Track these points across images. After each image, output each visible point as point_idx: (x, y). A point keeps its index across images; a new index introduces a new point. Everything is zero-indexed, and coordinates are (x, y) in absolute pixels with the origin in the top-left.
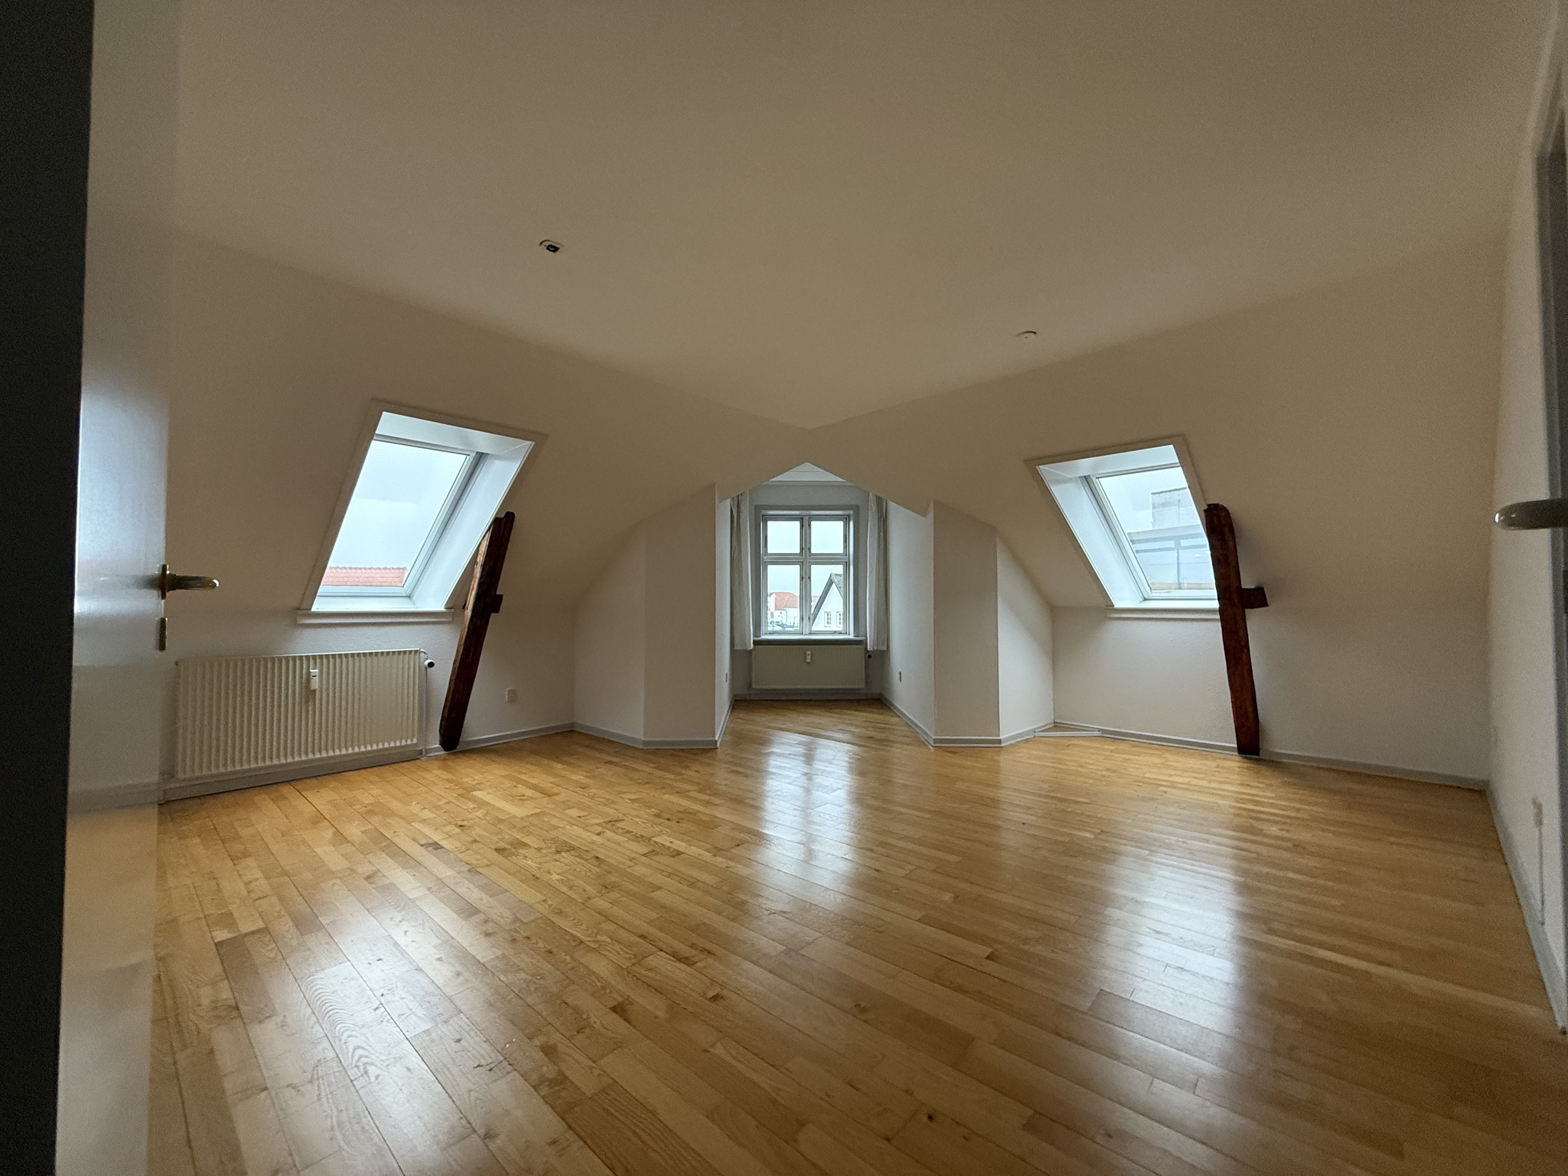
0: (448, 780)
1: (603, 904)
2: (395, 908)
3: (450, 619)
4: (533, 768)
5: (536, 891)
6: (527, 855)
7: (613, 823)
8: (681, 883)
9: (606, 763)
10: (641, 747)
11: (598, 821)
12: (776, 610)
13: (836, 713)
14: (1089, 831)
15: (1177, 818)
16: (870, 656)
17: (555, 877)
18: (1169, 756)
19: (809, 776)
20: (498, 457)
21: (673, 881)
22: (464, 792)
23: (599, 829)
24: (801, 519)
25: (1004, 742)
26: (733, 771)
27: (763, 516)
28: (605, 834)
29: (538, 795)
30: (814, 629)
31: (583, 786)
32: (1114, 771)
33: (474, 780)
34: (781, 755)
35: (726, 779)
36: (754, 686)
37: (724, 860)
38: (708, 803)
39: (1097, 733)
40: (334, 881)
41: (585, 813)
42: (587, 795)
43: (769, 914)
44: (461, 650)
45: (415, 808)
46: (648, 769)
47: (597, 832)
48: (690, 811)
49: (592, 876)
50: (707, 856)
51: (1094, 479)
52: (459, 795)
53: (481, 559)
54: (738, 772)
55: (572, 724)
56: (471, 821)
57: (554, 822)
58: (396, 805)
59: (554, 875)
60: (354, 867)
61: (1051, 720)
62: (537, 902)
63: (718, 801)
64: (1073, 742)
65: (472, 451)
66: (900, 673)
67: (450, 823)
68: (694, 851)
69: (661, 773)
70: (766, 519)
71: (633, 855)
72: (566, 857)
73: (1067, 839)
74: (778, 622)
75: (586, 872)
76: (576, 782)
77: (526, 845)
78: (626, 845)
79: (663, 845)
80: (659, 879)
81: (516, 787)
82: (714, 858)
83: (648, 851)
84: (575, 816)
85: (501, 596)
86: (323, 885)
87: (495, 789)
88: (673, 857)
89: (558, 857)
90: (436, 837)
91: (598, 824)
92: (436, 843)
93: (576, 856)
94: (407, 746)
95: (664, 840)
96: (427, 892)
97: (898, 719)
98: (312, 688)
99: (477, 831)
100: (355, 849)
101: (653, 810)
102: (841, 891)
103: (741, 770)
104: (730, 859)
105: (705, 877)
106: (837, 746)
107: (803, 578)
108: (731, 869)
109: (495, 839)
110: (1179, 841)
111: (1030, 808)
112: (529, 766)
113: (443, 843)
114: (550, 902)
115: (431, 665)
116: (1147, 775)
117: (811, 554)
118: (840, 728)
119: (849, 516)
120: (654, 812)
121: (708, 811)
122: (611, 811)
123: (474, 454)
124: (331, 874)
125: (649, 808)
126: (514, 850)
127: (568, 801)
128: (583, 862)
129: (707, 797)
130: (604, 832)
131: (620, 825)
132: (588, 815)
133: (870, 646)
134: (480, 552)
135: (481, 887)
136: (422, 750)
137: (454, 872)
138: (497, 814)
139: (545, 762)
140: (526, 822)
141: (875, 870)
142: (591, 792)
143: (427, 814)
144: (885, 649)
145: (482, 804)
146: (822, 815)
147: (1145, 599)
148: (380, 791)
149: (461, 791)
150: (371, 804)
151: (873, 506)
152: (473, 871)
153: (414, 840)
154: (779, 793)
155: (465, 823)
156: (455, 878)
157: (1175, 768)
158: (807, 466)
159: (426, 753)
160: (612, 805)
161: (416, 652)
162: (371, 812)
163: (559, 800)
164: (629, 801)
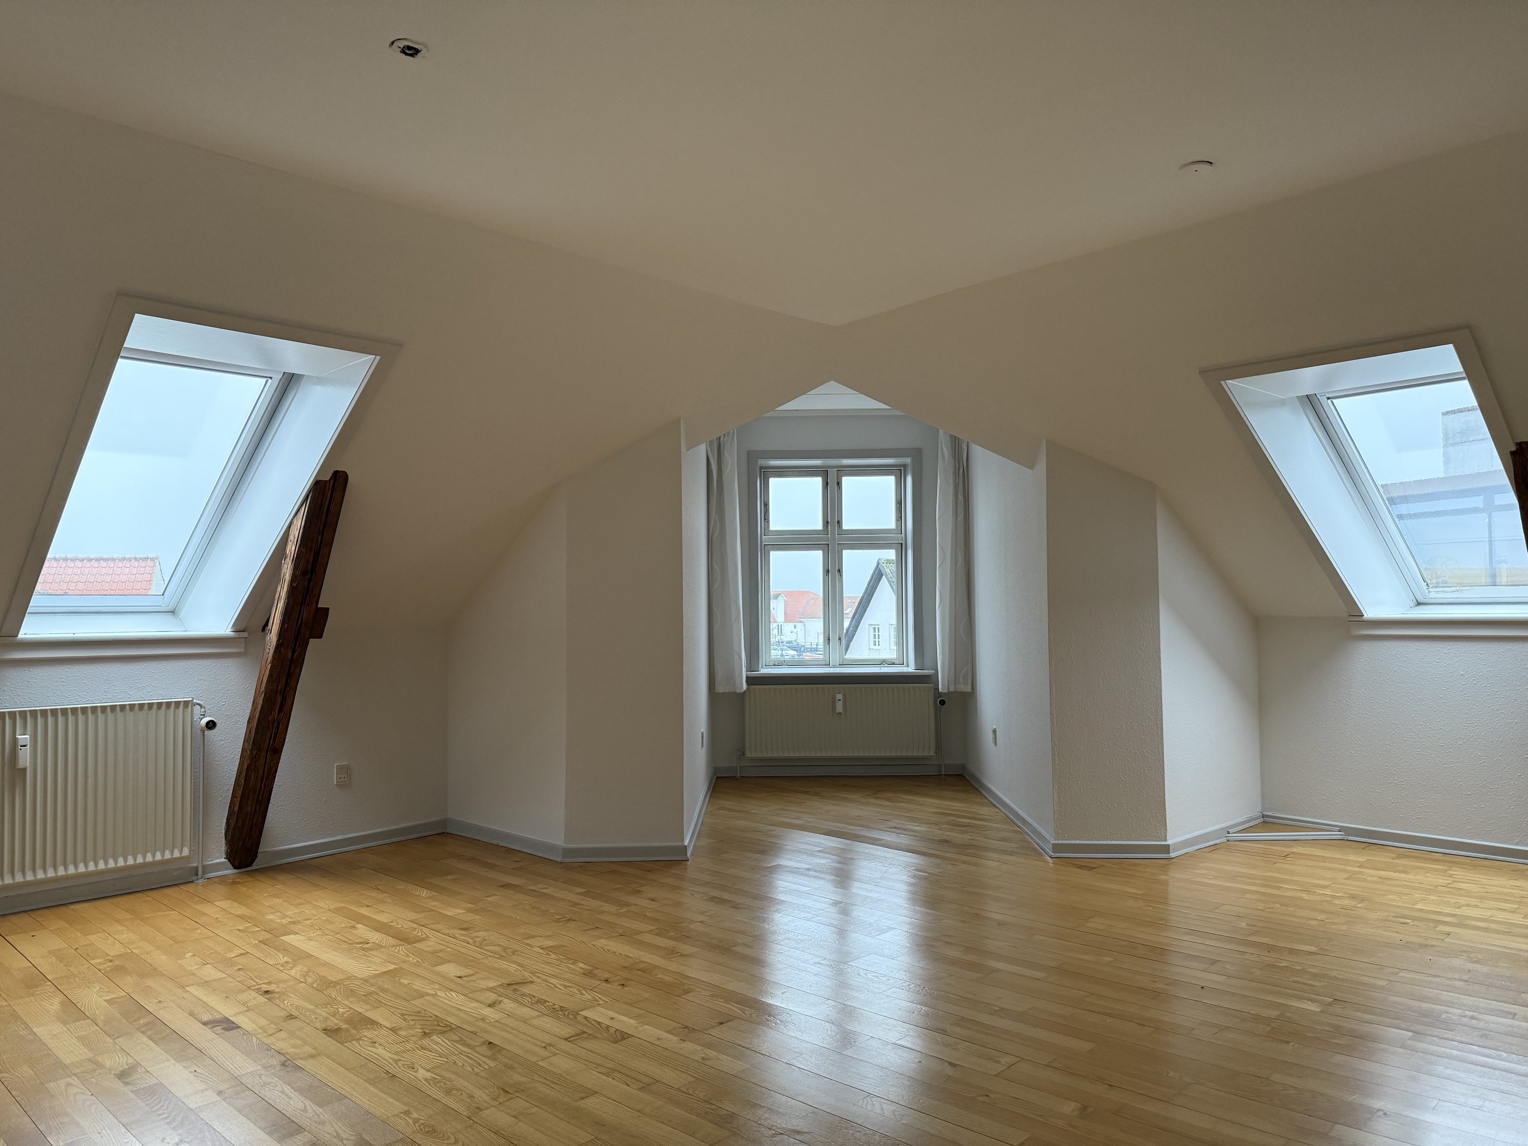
0: (241, 917)
1: (499, 1117)
2: (167, 1123)
3: (242, 650)
4: (381, 896)
5: (393, 1098)
6: (376, 1039)
7: (515, 987)
8: (628, 1085)
9: (503, 886)
10: (559, 860)
11: (492, 984)
12: (786, 621)
13: (888, 799)
14: (1313, 1001)
15: (1466, 977)
16: (943, 703)
17: (422, 1074)
18: (1458, 872)
19: (844, 909)
20: (320, 381)
21: (615, 1082)
22: (268, 936)
23: (493, 997)
24: (823, 472)
25: (1174, 851)
26: (712, 899)
27: (761, 468)
28: (502, 1005)
29: (392, 941)
30: (851, 655)
31: (464, 926)
32: (1363, 900)
33: (285, 916)
34: (795, 871)
35: (702, 913)
36: (748, 754)
37: (699, 1048)
38: (671, 953)
39: (1336, 835)
40: (68, 1079)
41: (469, 972)
42: (471, 941)
43: (773, 1136)
44: (260, 701)
45: (189, 962)
46: (572, 897)
47: (489, 1002)
48: (641, 966)
49: (483, 1074)
50: (671, 1041)
51: (1323, 400)
52: (261, 942)
53: (292, 549)
54: (721, 901)
55: (445, 822)
56: (281, 985)
57: (418, 985)
58: (160, 959)
59: (421, 1071)
60: (100, 1059)
61: (1256, 811)
62: (395, 1116)
63: (687, 949)
64: (1295, 850)
65: (277, 372)
66: (995, 731)
67: (249, 988)
68: (649, 1032)
69: (595, 903)
70: (767, 473)
71: (548, 1039)
72: (439, 1042)
73: (1275, 1013)
74: (791, 642)
75: (471, 1066)
76: (451, 918)
77: (373, 1023)
78: (535, 1022)
79: (599, 1023)
80: (590, 1078)
81: (353, 927)
82: (684, 1045)
83: (573, 1033)
84: (452, 975)
85: (327, 610)
86: (51, 1085)
87: (320, 932)
88: (616, 1042)
89: (425, 1042)
90: (227, 1010)
91: (492, 990)
92: (227, 1020)
93: (456, 1041)
94: (172, 860)
95: (599, 1014)
96: (218, 1098)
97: (993, 809)
98: (21, 765)
99: (293, 1001)
100: (97, 1028)
101: (581, 965)
102: (891, 1098)
103: (726, 896)
104: (709, 1046)
105: (668, 1075)
106: (887, 855)
107: (828, 571)
108: (709, 1063)
109: (323, 1012)
110: (1465, 1016)
111: (1214, 962)
112: (374, 894)
113: (239, 1020)
114: (415, 1115)
115: (211, 725)
116: (1419, 906)
117: (842, 532)
118: (892, 824)
119: (905, 466)
120: (582, 968)
121: (673, 966)
122: (513, 968)
123: (277, 377)
124: (60, 1068)
125: (575, 962)
126: (354, 1031)
127: (441, 951)
128: (466, 1050)
129: (670, 943)
130: (500, 1002)
131: (526, 990)
132: (472, 975)
133: (943, 685)
134: (291, 537)
135: (304, 1092)
136: (197, 868)
137: (259, 1067)
138: (323, 971)
139: (401, 886)
140: (372, 985)
141: (950, 1063)
142: (478, 937)
143: (210, 972)
144: (969, 689)
145: (300, 956)
146: (862, 973)
147: (1419, 604)
148: (132, 936)
149: (264, 936)
150: (119, 956)
151: (945, 450)
152: (288, 1064)
153: (191, 1014)
154: (789, 935)
155: (272, 987)
156: (260, 1076)
157: (1468, 894)
158: (832, 383)
159: (204, 873)
160: (514, 958)
161: (186, 703)
162: (120, 970)
163: (427, 949)
164: (541, 951)
